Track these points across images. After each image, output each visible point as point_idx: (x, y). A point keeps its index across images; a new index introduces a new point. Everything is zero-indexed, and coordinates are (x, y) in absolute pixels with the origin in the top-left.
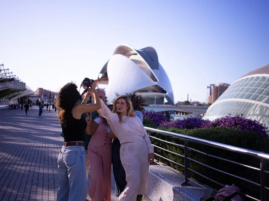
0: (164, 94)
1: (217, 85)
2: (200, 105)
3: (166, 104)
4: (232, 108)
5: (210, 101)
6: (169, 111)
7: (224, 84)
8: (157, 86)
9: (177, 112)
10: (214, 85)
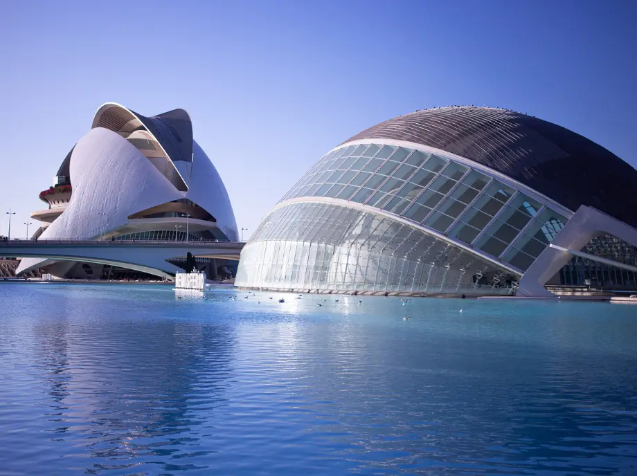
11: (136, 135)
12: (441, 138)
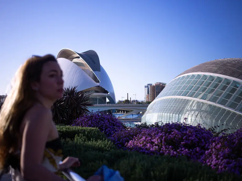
0: (106, 94)
1: (154, 84)
2: (139, 103)
3: (108, 103)
4: (171, 105)
5: (148, 99)
6: (111, 110)
7: (160, 83)
8: (99, 86)
9: (119, 111)
10: (151, 85)
11: (75, 60)
12: (235, 73)
